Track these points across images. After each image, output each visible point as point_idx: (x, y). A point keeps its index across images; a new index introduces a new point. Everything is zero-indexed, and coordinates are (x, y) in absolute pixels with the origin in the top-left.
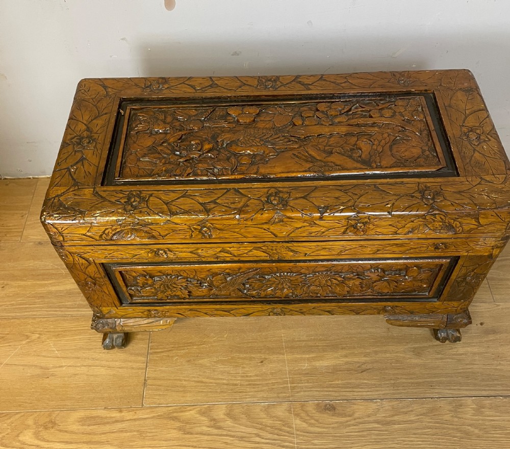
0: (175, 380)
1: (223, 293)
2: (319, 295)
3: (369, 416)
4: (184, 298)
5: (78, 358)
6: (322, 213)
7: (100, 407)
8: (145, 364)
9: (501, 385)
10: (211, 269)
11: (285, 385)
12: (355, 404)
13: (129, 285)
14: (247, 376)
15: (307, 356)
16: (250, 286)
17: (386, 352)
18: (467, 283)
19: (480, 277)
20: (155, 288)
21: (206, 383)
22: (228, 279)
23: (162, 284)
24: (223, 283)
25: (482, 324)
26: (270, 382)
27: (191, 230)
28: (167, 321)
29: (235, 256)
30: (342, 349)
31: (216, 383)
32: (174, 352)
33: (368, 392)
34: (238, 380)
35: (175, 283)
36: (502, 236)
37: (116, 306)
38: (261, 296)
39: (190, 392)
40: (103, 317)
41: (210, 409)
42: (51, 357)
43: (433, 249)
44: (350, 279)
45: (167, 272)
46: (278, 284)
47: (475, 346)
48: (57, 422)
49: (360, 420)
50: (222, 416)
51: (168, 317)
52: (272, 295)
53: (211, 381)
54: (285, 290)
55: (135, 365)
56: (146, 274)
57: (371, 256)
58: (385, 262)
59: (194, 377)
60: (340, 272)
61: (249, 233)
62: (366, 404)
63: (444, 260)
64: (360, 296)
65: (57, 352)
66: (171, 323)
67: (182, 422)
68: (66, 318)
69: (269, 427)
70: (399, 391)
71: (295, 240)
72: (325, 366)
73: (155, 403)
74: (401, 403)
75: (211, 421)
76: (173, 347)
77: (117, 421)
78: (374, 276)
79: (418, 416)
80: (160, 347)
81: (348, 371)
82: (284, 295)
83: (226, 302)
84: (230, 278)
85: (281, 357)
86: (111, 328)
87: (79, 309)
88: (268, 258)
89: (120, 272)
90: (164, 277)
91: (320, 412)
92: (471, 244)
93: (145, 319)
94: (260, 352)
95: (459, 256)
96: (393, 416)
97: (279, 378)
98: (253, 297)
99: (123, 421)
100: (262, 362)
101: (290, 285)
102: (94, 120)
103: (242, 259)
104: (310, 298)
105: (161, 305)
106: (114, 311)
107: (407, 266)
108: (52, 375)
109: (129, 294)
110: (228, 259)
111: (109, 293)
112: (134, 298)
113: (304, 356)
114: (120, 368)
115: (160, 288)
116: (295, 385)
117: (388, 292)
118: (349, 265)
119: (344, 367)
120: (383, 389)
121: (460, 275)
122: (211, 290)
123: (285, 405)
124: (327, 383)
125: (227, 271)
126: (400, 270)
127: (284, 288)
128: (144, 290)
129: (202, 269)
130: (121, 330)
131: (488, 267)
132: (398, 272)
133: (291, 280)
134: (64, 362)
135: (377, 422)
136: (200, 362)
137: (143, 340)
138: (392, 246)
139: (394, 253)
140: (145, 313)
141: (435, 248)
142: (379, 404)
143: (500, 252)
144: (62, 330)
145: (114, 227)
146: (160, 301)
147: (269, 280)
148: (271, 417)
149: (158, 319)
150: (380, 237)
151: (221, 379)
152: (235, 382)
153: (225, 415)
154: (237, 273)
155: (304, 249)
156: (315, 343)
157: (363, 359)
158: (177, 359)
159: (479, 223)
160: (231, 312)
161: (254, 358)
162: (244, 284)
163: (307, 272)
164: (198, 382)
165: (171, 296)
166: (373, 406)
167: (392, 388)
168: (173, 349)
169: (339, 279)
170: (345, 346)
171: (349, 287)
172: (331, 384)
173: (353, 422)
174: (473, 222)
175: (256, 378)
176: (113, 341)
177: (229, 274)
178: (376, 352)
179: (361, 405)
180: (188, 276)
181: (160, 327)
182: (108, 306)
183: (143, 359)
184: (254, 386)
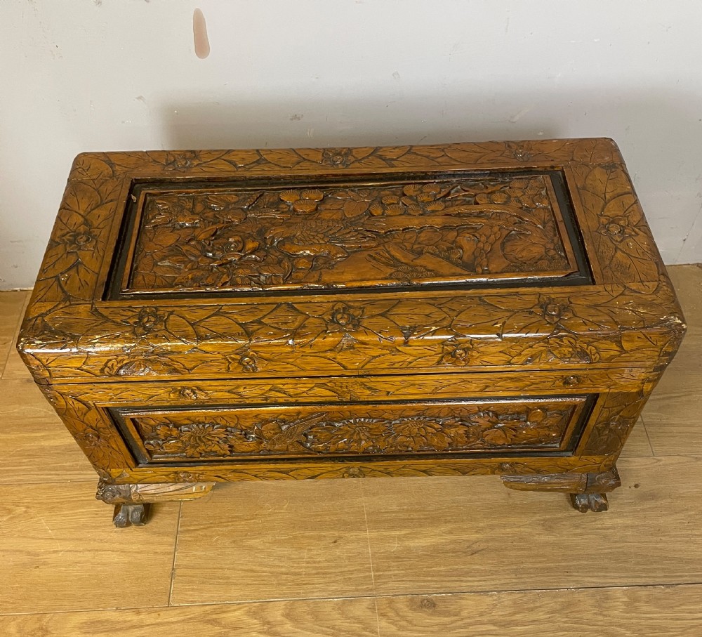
0: (215, 569)
1: (277, 447)
2: (410, 449)
3: (481, 615)
4: (224, 455)
5: (81, 540)
6: (407, 337)
7: (110, 607)
8: (173, 548)
9: (663, 569)
10: (259, 415)
11: (367, 574)
12: (462, 599)
13: (146, 437)
14: (314, 562)
15: (398, 533)
16: (314, 437)
17: (504, 526)
18: (611, 430)
19: (628, 422)
20: (182, 441)
21: (257, 572)
22: (284, 428)
23: (192, 436)
24: (276, 434)
25: (636, 486)
26: (346, 569)
27: (228, 360)
28: (201, 487)
29: (290, 396)
30: (446, 523)
31: (270, 572)
32: (214, 529)
33: (481, 581)
34: (301, 568)
35: (209, 435)
36: (655, 365)
37: (129, 467)
38: (330, 451)
39: (236, 585)
40: (112, 482)
41: (263, 607)
42: (42, 539)
43: (561, 384)
44: (451, 426)
45: (197, 419)
46: (353, 434)
47: (627, 516)
48: (50, 629)
49: (469, 621)
50: (280, 618)
51: (203, 481)
52: (346, 449)
53: (265, 569)
54: (363, 442)
55: (160, 549)
56: (168, 422)
57: (477, 395)
58: (497, 402)
59: (242, 564)
60: (437, 417)
61: (308, 363)
62: (478, 598)
63: (578, 400)
64: (466, 449)
65: (50, 531)
66: (207, 490)
67: (224, 627)
68: (63, 485)
69: (343, 631)
70: (521, 580)
71: (372, 373)
72: (423, 547)
73: (187, 602)
74: (525, 596)
75: (264, 625)
76: (211, 523)
77: (133, 627)
78: (483, 422)
79: (548, 613)
80: (195, 523)
81: (453, 552)
82: (362, 450)
83: (283, 459)
84: (286, 426)
85: (362, 535)
86: (124, 498)
87: (82, 472)
88: (336, 399)
89: (133, 420)
90: (195, 426)
91: (415, 610)
92: (613, 377)
93: (170, 484)
94: (332, 529)
95: (598, 394)
96: (514, 613)
97: (359, 564)
98: (319, 452)
99: (142, 627)
100: (335, 542)
101: (368, 435)
102: (94, 209)
103: (301, 400)
104: (398, 453)
105: (192, 464)
106: (127, 473)
107: (528, 408)
108: (44, 564)
109: (147, 449)
110: (281, 400)
111: (119, 449)
112: (155, 456)
113: (393, 533)
114: (138, 553)
115: (189, 441)
116: (381, 573)
117: (504, 444)
118: (449, 407)
119: (448, 547)
120: (500, 577)
121: (601, 419)
122: (261, 443)
123: (367, 602)
124: (425, 570)
125: (282, 417)
126: (518, 413)
127: (361, 440)
128: (167, 444)
129: (246, 414)
130: (138, 501)
131: (638, 408)
132: (515, 416)
133: (370, 429)
134: (58, 546)
135: (493, 623)
136: (252, 542)
137: (170, 513)
138: (505, 380)
139: (508, 389)
140: (171, 476)
141: (564, 383)
142: (495, 598)
143: (653, 388)
144: (58, 501)
145: (120, 358)
146: (190, 459)
147: (339, 429)
148: (347, 618)
149: (189, 484)
150: (489, 368)
151: (279, 566)
152: (297, 570)
153: (283, 615)
154: (295, 420)
155: (386, 386)
156: (409, 515)
157: (475, 536)
158: (218, 539)
159: (622, 347)
160: (290, 473)
161: (324, 536)
162: (306, 435)
163: (391, 417)
164: (247, 571)
165: (206, 452)
166: (488, 600)
167: (513, 576)
168: (212, 525)
169: (436, 426)
170: (450, 518)
171: (450, 437)
172: (429, 572)
173: (460, 623)
174: (614, 346)
175: (326, 564)
176: (128, 515)
177: (284, 421)
178: (492, 527)
179: (471, 600)
180: (228, 425)
181: (192, 496)
182: (119, 468)
183: (171, 540)
184: (324, 576)
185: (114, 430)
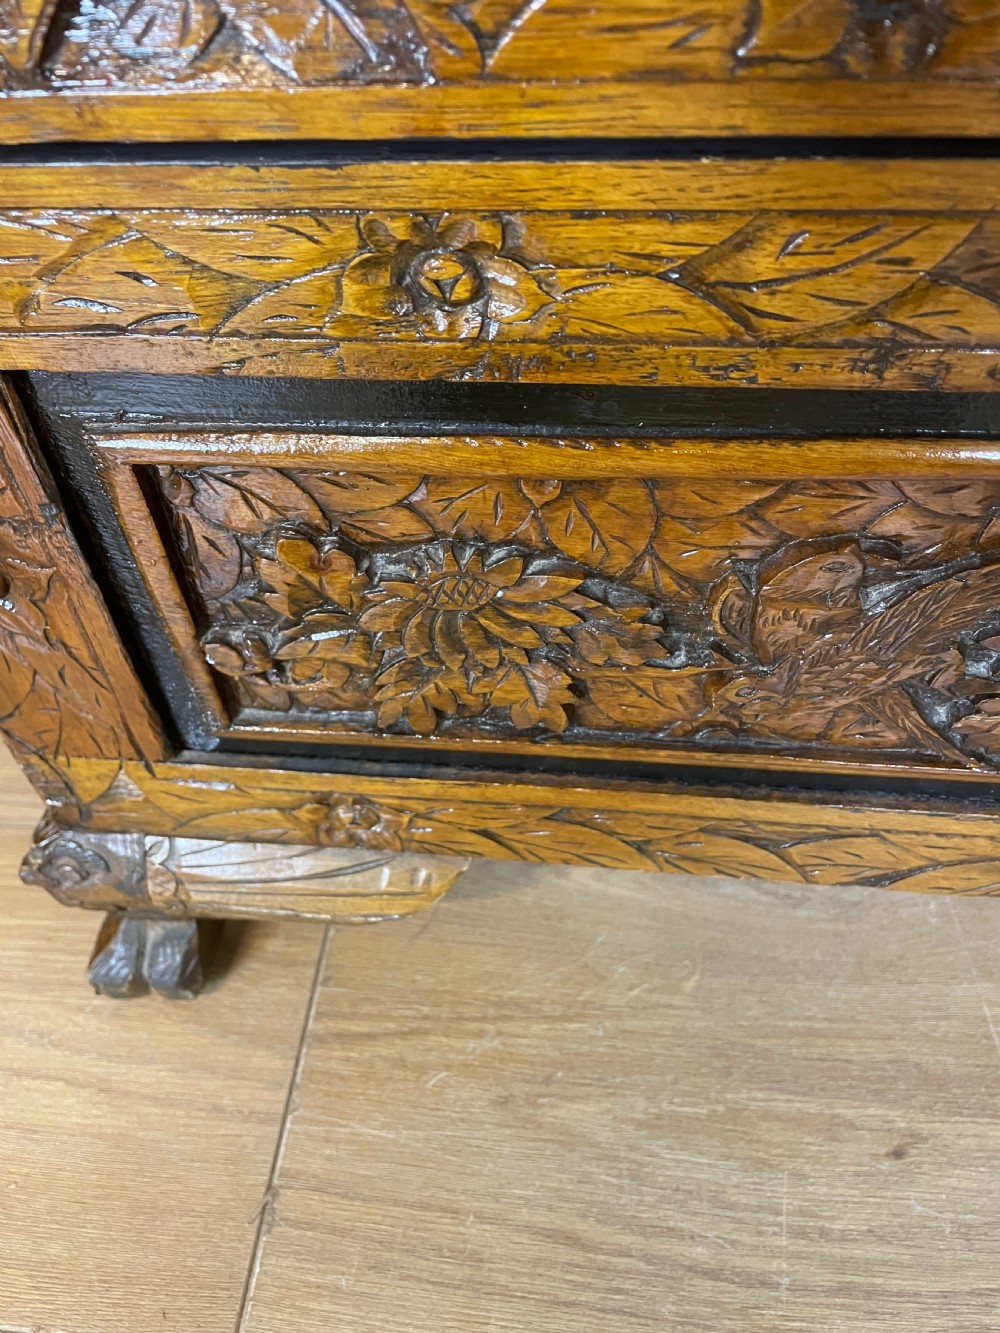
0: (425, 1207)
8: (283, 1095)
14: (824, 1233)
20: (368, 637)
21: (595, 1248)
24: (826, 626)
26: (962, 1283)
28: (415, 870)
31: (647, 1259)
32: (431, 1040)
34: (775, 1253)
37: (141, 756)
39: (506, 1294)
40: (81, 819)
51: (428, 849)
53: (626, 1239)
55: (233, 1095)
66: (435, 886)
76: (426, 1018)
80: (366, 1009)
86: (119, 886)
89: (145, 474)
93: (299, 848)
94: (879, 1096)
100: (898, 1154)
106: (132, 783)
109: (211, 670)
114: (154, 1100)
115: (400, 634)
130: (169, 904)
136: (571, 1113)
137: (290, 963)
140: (303, 814)
149: (368, 856)
151: (680, 1234)
152: (755, 1264)
158: (444, 1084)
161: (851, 1125)
164: (551, 1235)
165: (462, 707)
168: (428, 1025)
175: (875, 1251)
176: (140, 954)
181: (372, 906)
182: (101, 754)
183: (276, 1063)
184: (873, 1305)
185: (63, 541)
